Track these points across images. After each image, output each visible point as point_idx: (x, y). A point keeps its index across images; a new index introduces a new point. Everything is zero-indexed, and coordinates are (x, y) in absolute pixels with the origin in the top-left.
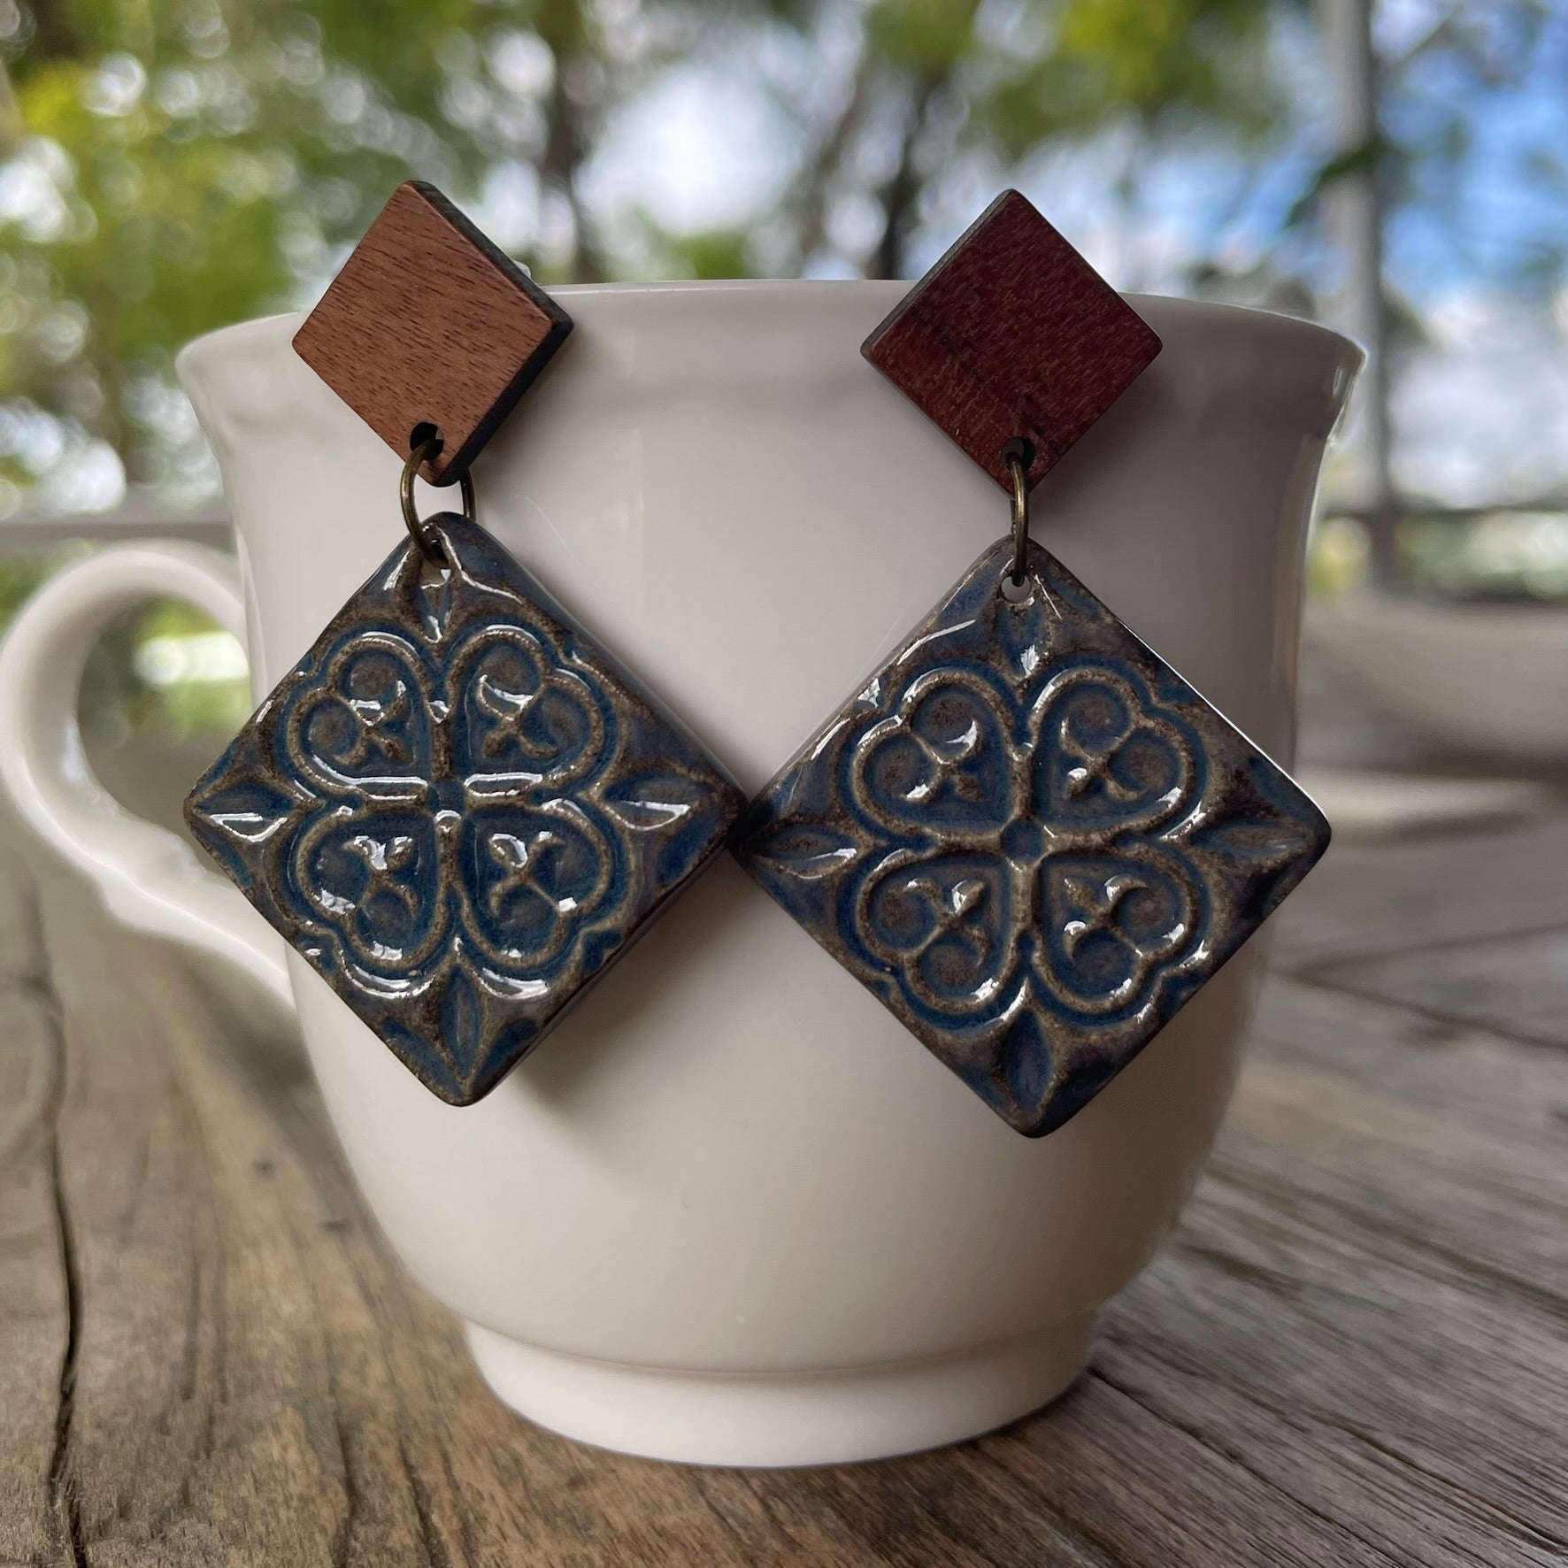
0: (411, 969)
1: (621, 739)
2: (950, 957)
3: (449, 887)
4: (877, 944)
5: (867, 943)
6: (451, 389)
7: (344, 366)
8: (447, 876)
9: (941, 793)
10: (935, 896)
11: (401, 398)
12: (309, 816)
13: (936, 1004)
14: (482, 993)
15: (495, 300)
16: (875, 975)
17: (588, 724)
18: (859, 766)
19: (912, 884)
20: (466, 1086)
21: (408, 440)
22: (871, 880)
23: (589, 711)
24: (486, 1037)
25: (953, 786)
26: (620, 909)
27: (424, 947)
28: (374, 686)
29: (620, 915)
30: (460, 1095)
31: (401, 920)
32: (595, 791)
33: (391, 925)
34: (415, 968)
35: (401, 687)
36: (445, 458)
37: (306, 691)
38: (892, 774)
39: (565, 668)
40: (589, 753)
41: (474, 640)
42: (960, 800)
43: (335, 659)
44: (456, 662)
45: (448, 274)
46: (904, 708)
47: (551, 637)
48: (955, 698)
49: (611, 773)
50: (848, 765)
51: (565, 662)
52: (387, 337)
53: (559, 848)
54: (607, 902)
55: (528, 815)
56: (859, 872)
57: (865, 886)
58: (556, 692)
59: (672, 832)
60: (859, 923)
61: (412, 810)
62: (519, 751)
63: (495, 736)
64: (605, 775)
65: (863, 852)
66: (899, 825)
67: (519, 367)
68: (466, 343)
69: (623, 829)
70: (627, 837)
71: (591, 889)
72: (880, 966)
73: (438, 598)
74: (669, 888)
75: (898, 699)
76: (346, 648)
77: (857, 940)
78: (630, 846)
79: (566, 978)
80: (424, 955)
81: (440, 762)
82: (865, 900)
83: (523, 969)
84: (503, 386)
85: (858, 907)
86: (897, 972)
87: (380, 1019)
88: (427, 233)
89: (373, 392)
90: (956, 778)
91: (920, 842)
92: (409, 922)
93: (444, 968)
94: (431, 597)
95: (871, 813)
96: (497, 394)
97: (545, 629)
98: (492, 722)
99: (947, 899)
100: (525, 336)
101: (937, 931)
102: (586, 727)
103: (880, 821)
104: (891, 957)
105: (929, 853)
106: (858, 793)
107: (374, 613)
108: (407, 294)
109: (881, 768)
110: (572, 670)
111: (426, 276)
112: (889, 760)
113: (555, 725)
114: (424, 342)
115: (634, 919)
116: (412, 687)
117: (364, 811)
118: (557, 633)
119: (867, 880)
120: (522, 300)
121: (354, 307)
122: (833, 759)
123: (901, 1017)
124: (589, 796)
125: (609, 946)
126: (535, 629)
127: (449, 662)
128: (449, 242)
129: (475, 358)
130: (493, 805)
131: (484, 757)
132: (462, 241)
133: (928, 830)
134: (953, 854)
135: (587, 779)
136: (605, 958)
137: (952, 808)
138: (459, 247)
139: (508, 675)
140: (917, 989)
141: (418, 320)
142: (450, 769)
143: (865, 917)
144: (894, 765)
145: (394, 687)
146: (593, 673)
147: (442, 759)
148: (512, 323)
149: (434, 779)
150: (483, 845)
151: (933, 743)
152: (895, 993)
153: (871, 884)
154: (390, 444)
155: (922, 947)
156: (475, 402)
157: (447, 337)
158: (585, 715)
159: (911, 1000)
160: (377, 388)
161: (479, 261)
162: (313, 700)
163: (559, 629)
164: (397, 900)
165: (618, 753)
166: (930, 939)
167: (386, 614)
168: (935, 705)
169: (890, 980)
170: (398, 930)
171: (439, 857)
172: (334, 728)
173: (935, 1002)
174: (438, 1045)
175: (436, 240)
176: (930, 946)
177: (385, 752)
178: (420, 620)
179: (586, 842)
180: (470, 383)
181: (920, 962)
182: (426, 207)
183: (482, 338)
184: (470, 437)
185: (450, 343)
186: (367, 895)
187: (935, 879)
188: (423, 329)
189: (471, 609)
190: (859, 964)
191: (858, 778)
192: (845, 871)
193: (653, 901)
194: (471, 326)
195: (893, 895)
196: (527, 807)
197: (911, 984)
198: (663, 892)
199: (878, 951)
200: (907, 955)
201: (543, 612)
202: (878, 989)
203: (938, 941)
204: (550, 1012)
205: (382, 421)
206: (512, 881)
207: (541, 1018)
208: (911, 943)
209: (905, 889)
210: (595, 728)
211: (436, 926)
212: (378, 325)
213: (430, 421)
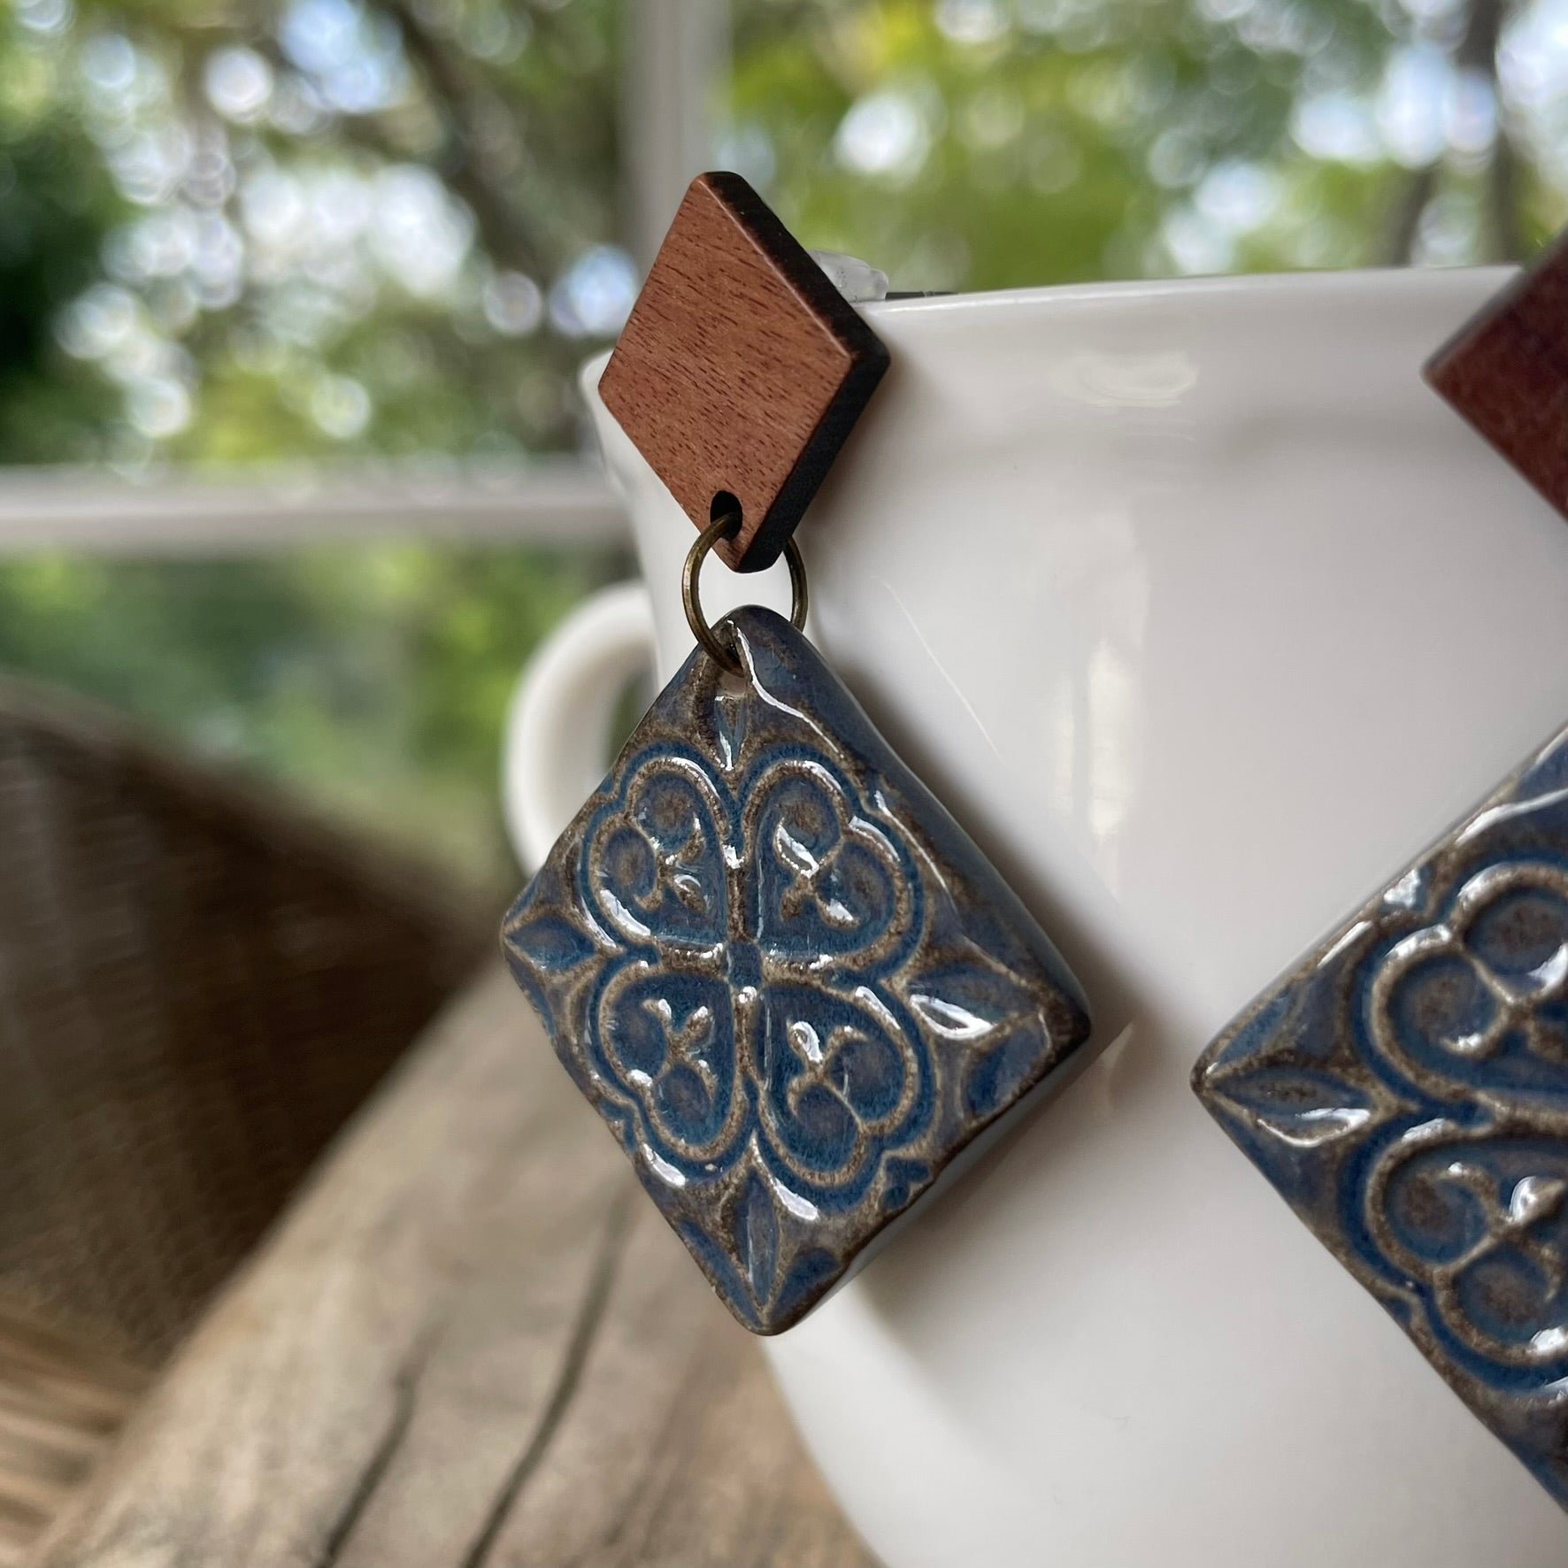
0: (708, 1163)
1: (926, 918)
2: (1505, 1282)
3: (744, 1071)
4: (1395, 1247)
5: (1380, 1243)
6: (748, 449)
7: (646, 419)
8: (741, 1060)
9: (1509, 1044)
10: (1487, 1192)
11: (701, 459)
12: (611, 965)
13: (1478, 1345)
14: (776, 1208)
15: (789, 328)
16: (1392, 1289)
17: (892, 893)
18: (1382, 993)
19: (1455, 1169)
20: (764, 1314)
21: (709, 511)
22: (1391, 1157)
23: (891, 876)
24: (781, 1260)
25: (1525, 1037)
26: (925, 1136)
27: (722, 1141)
28: (673, 817)
29: (924, 1144)
30: (758, 1323)
31: (699, 1102)
32: (899, 982)
33: (690, 1105)
34: (713, 1162)
35: (697, 825)
36: (745, 537)
37: (607, 816)
38: (1433, 1010)
39: (866, 818)
40: (892, 930)
41: (769, 772)
42: (1532, 1058)
43: (633, 781)
44: (751, 797)
45: (741, 296)
46: (1456, 915)
47: (850, 776)
48: (1536, 907)
49: (917, 960)
50: (1368, 991)
51: (867, 810)
52: (684, 380)
53: (859, 1042)
54: (913, 1124)
55: (827, 999)
56: (1375, 1143)
57: (1383, 1162)
58: (858, 848)
59: (986, 1048)
60: (1371, 1215)
61: (707, 973)
62: (818, 917)
63: (791, 895)
64: (910, 962)
65: (1380, 1116)
66: (1439, 1085)
67: (816, 421)
68: (761, 388)
69: (930, 1032)
70: (931, 1046)
71: (895, 1103)
72: (1400, 1279)
73: (734, 713)
74: (983, 1119)
75: (1448, 901)
76: (642, 769)
77: (1366, 1237)
78: (935, 1057)
79: (869, 1209)
80: (721, 1149)
81: (733, 920)
82: (1380, 1184)
83: (821, 1187)
84: (801, 444)
85: (1369, 1193)
86: (1423, 1290)
87: (676, 1214)
88: (719, 243)
89: (673, 451)
90: (1530, 1027)
91: (1466, 1111)
92: (708, 1105)
93: (741, 1169)
94: (728, 714)
95: (1397, 1061)
96: (794, 455)
97: (844, 765)
98: (788, 877)
99: (1506, 1200)
100: (822, 377)
101: (1486, 1243)
102: (891, 898)
103: (1410, 1075)
104: (1415, 1267)
105: (1481, 1130)
106: (1378, 1032)
107: (666, 730)
108: (702, 325)
109: (1417, 1000)
110: (876, 822)
111: (720, 301)
112: (1429, 991)
113: (858, 889)
114: (718, 386)
115: (941, 1153)
116: (707, 826)
117: (661, 967)
118: (858, 772)
119: (1385, 1156)
120: (818, 328)
121: (653, 343)
122: (1343, 978)
123: (1427, 1353)
124: (891, 986)
125: (917, 1178)
126: (833, 764)
127: (746, 797)
128: (741, 254)
129: (772, 406)
130: (787, 980)
131: (782, 919)
132: (755, 252)
133: (1482, 1097)
134: (1516, 1136)
135: (891, 964)
136: (911, 1194)
137: (1523, 1070)
138: (752, 259)
139: (807, 820)
140: (1451, 1318)
141: (715, 358)
142: (744, 929)
143: (1379, 1207)
144: (1436, 995)
145: (691, 821)
146: (898, 828)
147: (736, 916)
148: (808, 360)
149: (730, 938)
150: (779, 1028)
151: (1500, 970)
152: (1417, 1320)
153: (1390, 1164)
154: (691, 516)
155: (1463, 1261)
156: (772, 465)
157: (743, 380)
158: (888, 881)
159: (1442, 1332)
160: (677, 447)
161: (771, 277)
162: (612, 829)
163: (861, 766)
164: (692, 1077)
165: (924, 937)
166: (1475, 1252)
167: (678, 732)
168: (1505, 916)
169: (1414, 1300)
170: (698, 1112)
171: (735, 1035)
172: (634, 864)
173: (1476, 1341)
174: (734, 1258)
175: (728, 252)
176: (1476, 1263)
177: (680, 898)
178: (713, 739)
179: (890, 1044)
180: (766, 440)
181: (1457, 1283)
182: (719, 208)
183: (777, 379)
184: (769, 511)
185: (745, 387)
186: (666, 1067)
187: (1489, 1167)
188: (718, 370)
189: (765, 734)
190: (1366, 1270)
191: (1380, 1009)
192: (1353, 1140)
193: (962, 1134)
194: (765, 364)
195: (1423, 1182)
196: (823, 988)
197: (1443, 1311)
198: (974, 1124)
199: (1396, 1257)
200: (1438, 1271)
201: (843, 743)
202: (1397, 1309)
203: (1488, 1257)
204: (850, 1247)
205: (683, 490)
206: (808, 1078)
207: (839, 1254)
208: (1444, 1254)
209: (1442, 1175)
210: (899, 899)
211: (732, 1116)
212: (675, 365)
213: (728, 489)
